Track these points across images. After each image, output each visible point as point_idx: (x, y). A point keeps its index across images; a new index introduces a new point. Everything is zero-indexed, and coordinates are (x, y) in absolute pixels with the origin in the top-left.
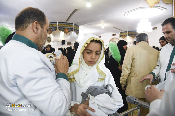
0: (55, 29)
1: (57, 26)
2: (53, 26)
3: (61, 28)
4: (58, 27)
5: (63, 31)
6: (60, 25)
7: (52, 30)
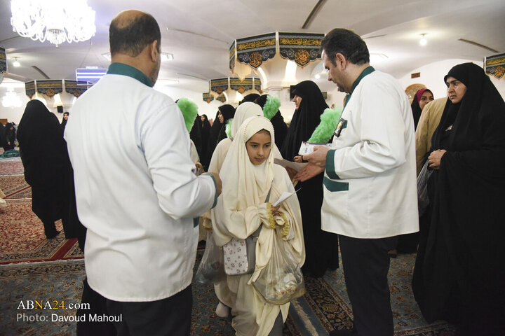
2: (266, 46)
3: (288, 49)
6: (284, 41)
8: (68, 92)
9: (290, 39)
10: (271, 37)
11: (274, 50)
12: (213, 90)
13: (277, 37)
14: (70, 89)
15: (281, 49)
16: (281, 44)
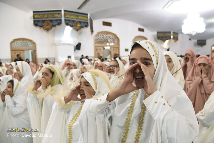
0: (59, 22)
1: (61, 17)
4: (63, 19)
5: (71, 26)
7: (51, 23)
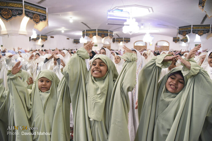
8: (98, 35)
9: (196, 27)
10: (190, 27)
11: (191, 31)
12: (180, 34)
13: (192, 26)
14: (99, 34)
15: (193, 30)
16: (193, 29)
